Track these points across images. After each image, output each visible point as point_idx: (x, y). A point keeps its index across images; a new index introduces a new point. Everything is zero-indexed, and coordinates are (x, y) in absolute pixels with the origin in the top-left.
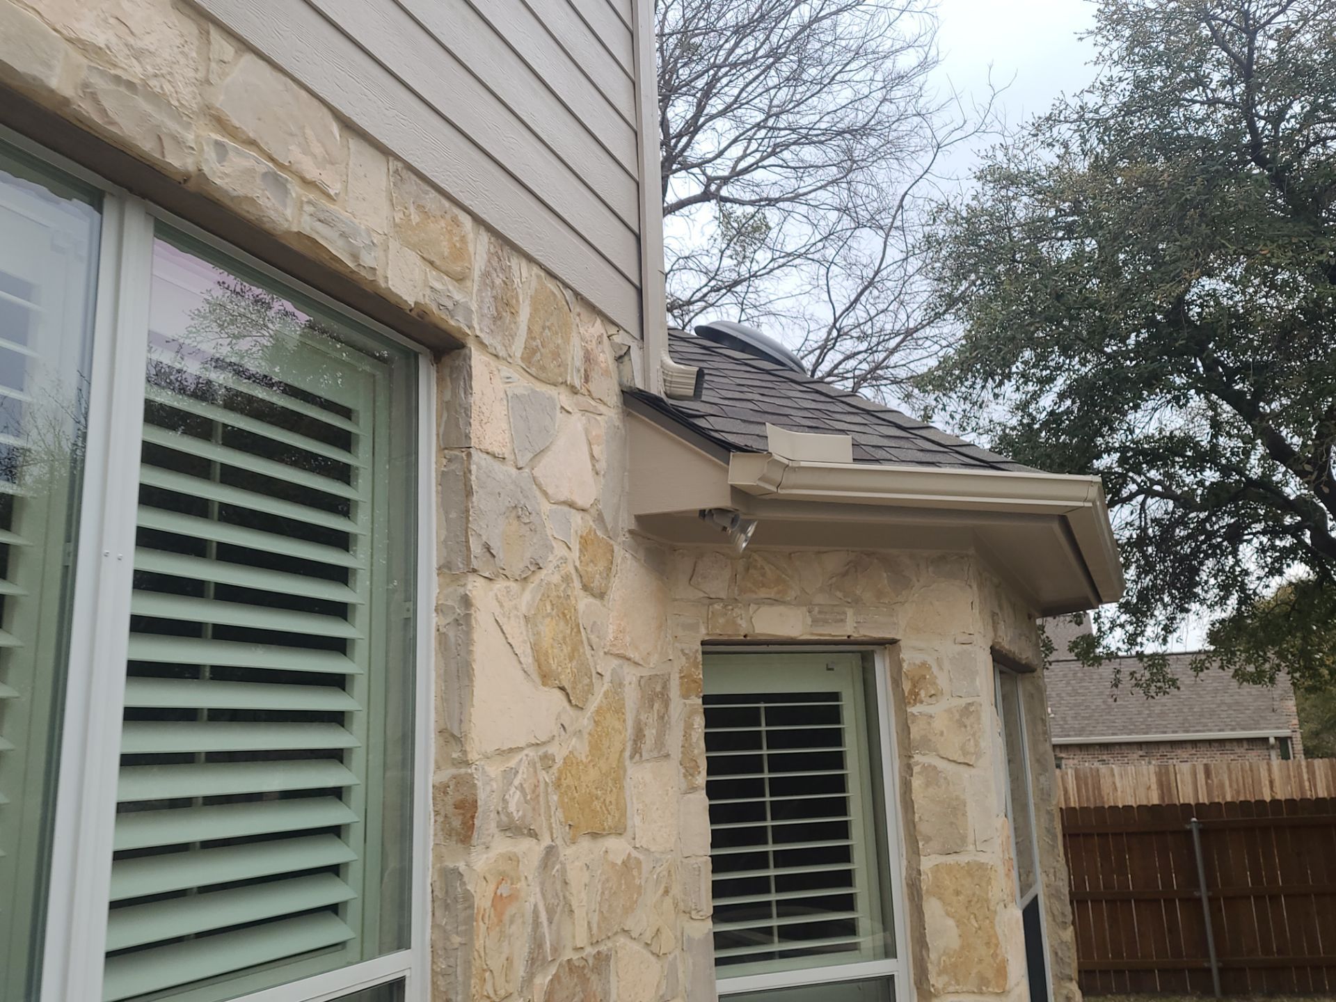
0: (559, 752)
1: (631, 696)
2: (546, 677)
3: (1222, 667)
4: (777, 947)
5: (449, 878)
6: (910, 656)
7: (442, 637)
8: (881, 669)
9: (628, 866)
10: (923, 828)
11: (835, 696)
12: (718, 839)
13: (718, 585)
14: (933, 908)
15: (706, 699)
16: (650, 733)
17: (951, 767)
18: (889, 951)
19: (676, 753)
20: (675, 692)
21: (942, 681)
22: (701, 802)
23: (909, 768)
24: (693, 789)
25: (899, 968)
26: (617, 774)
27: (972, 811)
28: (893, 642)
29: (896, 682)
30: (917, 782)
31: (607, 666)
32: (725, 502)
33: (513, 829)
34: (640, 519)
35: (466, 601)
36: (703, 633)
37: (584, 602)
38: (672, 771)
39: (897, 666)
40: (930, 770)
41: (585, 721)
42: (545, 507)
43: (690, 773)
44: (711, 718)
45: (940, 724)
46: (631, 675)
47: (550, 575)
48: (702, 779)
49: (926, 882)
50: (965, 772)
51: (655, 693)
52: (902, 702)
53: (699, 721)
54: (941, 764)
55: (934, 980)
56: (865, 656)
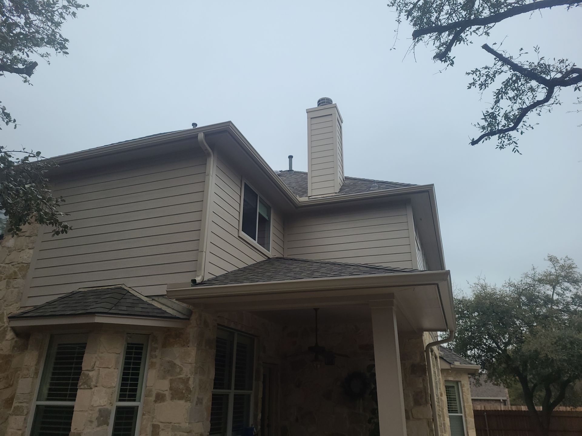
3: (490, 382)
4: (452, 412)
6: (462, 383)
8: (459, 384)
10: (464, 401)
11: (454, 386)
12: (447, 400)
13: (447, 375)
14: (466, 409)
15: (445, 386)
18: (461, 413)
19: (444, 391)
21: (465, 385)
23: (462, 395)
25: (463, 415)
27: (469, 400)
28: (461, 381)
29: (461, 386)
30: (464, 396)
32: (450, 368)
36: (445, 380)
40: (465, 395)
43: (445, 393)
44: (446, 388)
45: (465, 390)
49: (465, 406)
50: (468, 395)
51: (443, 385)
52: (462, 388)
54: (466, 394)
55: (467, 416)
56: (457, 382)
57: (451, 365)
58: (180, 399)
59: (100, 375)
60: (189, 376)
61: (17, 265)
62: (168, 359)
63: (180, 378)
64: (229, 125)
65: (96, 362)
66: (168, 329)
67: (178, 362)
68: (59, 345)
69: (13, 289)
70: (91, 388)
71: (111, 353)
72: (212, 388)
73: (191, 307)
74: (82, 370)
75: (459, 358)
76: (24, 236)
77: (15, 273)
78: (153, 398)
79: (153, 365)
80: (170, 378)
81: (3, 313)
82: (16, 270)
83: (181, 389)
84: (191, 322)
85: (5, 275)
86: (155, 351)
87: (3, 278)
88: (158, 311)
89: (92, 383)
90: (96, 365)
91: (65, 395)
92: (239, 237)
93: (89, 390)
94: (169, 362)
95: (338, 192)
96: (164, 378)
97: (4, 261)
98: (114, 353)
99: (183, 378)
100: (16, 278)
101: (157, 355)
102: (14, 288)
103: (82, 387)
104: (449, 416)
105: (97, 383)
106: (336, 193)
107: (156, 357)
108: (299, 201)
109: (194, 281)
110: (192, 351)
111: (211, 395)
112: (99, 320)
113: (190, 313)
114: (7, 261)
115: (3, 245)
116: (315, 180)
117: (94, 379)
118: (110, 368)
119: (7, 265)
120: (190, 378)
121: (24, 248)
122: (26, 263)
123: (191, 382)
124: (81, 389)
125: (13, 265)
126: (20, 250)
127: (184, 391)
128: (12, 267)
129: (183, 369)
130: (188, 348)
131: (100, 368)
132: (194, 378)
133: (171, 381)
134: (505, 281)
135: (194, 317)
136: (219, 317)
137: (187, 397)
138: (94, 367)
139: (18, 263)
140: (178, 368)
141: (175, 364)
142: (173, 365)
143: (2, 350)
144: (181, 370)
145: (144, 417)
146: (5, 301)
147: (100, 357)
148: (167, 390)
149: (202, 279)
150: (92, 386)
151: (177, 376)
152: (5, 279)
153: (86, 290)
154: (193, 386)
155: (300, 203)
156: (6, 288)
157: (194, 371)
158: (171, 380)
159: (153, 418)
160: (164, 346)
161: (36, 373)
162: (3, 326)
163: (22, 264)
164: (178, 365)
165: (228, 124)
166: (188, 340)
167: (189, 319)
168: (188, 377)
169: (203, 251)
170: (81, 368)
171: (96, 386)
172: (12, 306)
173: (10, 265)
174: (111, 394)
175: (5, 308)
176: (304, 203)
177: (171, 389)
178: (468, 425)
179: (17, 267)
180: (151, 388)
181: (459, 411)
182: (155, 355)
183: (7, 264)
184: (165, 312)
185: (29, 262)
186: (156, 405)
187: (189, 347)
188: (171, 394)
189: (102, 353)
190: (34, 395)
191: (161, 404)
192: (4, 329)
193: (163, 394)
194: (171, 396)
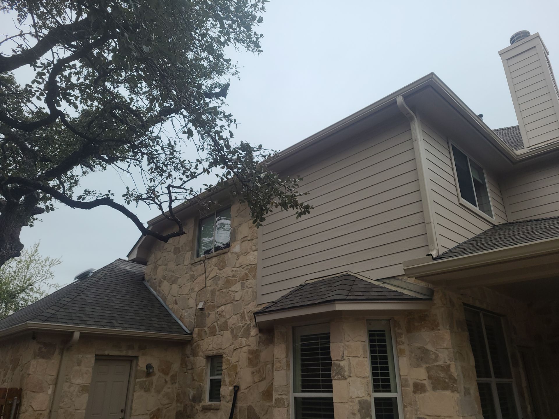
58: (445, 388)
59: (351, 365)
60: (449, 362)
61: (247, 267)
62: (417, 345)
63: (437, 366)
64: (432, 78)
65: (344, 351)
66: (409, 312)
67: (429, 347)
68: (302, 336)
69: (247, 289)
70: (346, 379)
71: (356, 341)
72: (476, 377)
73: (430, 286)
74: (332, 361)
76: (246, 240)
77: (246, 274)
78: (410, 389)
79: (401, 352)
80: (425, 366)
81: (244, 311)
82: (247, 271)
83: (443, 378)
84: (435, 302)
85: (238, 277)
86: (401, 337)
87: (237, 281)
89: (345, 374)
90: (345, 354)
91: (319, 387)
92: (460, 204)
93: (345, 381)
94: (419, 348)
96: (418, 366)
97: (235, 265)
98: (360, 341)
99: (441, 365)
100: (248, 279)
101: (403, 341)
102: (249, 288)
103: (336, 378)
105: (350, 373)
107: (403, 343)
108: (516, 155)
110: (445, 334)
111: (477, 384)
112: (339, 307)
113: (431, 293)
114: (238, 265)
115: (231, 252)
117: (346, 369)
118: (359, 357)
119: (238, 269)
120: (450, 365)
121: (249, 251)
122: (254, 265)
123: (453, 369)
124: (335, 379)
125: (243, 268)
126: (246, 253)
127: (447, 380)
128: (243, 270)
129: (439, 355)
130: (439, 331)
131: (350, 358)
132: (456, 365)
133: (428, 370)
135: (437, 297)
136: (462, 294)
137: (452, 387)
138: (343, 357)
139: (247, 266)
140: (432, 354)
141: (427, 350)
142: (425, 351)
143: (250, 346)
144: (437, 356)
145: (406, 409)
146: (243, 301)
147: (347, 346)
148: (425, 379)
149: (438, 253)
150: (346, 377)
151: (433, 363)
152: (239, 281)
153: (313, 281)
154: (456, 374)
155: (519, 157)
156: (242, 289)
157: (453, 357)
158: (427, 368)
159: (417, 410)
160: (409, 331)
161: (288, 365)
162: (246, 324)
163: (250, 266)
164: (432, 351)
165: (430, 76)
166: (436, 323)
167: (431, 299)
168: (447, 364)
169: (431, 223)
170: (331, 358)
171: (351, 377)
172: (250, 304)
173: (241, 268)
174: (367, 385)
175: (245, 307)
176: (524, 155)
177: (430, 377)
179: (247, 269)
180: (406, 377)
182: (402, 341)
183: (238, 267)
184: (402, 294)
185: (256, 263)
186: (417, 396)
187: (439, 330)
188: (432, 383)
189: (348, 342)
190: (290, 387)
191: (423, 395)
192: (248, 326)
193: (422, 384)
194: (432, 386)
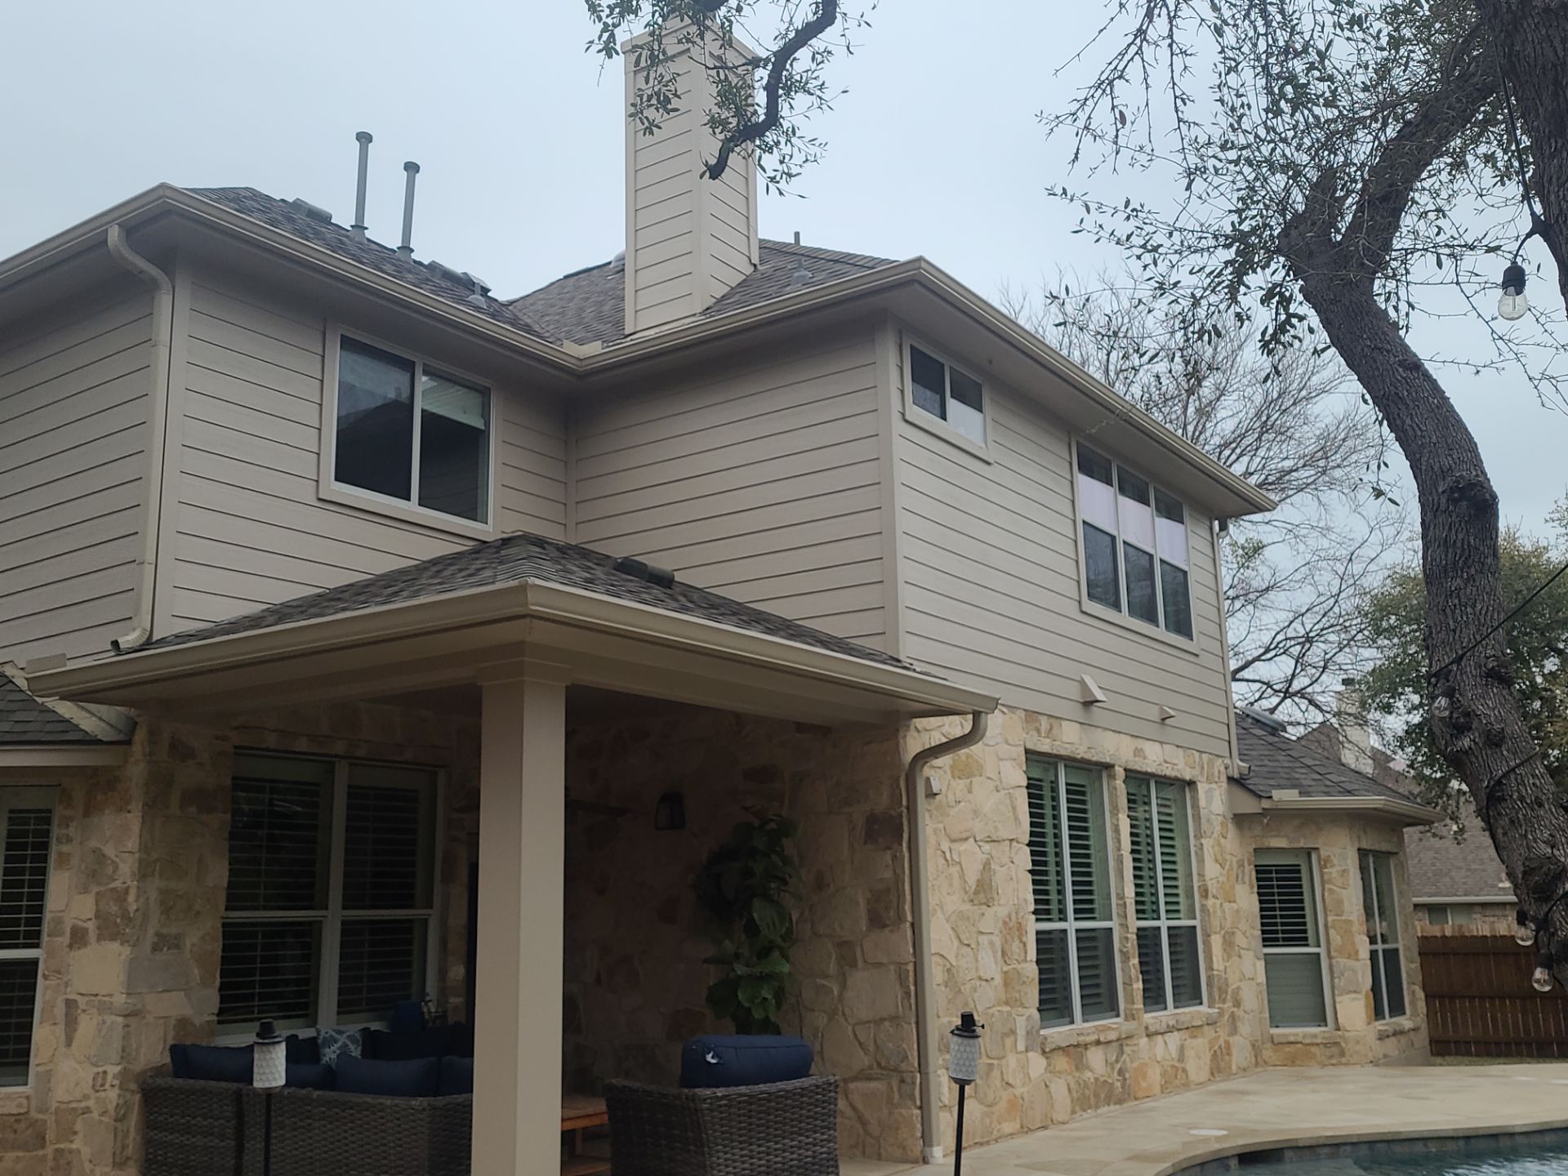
0: (1220, 879)
1: (1235, 865)
2: (1217, 861)
4: (1281, 943)
5: (1203, 906)
6: (1323, 853)
7: (1196, 852)
8: (1314, 856)
9: (1238, 911)
10: (1329, 908)
11: (1299, 865)
12: (1262, 910)
13: (1258, 831)
14: (1332, 932)
15: (1256, 866)
16: (1240, 876)
17: (1338, 890)
18: (1319, 946)
19: (1248, 883)
20: (1246, 864)
21: (1335, 861)
22: (1256, 897)
23: (1323, 890)
24: (1253, 893)
25: (1322, 950)
26: (1233, 887)
27: (1346, 903)
28: (1317, 849)
29: (1319, 862)
30: (1326, 894)
31: (1228, 857)
32: (1261, 811)
33: (1215, 897)
34: (1235, 815)
35: (1202, 844)
36: (1254, 846)
37: (1222, 840)
38: (1247, 887)
39: (1319, 857)
40: (1330, 889)
41: (1225, 872)
42: (1213, 817)
43: (1252, 888)
44: (1257, 872)
45: (1334, 875)
46: (1234, 859)
47: (1215, 835)
48: (1256, 890)
49: (1330, 924)
50: (1344, 891)
51: (1241, 865)
52: (1321, 868)
53: (1254, 873)
54: (1335, 888)
55: (1333, 954)
56: (1308, 852)
57: (1263, 801)
58: (113, 939)
60: (129, 883)
62: (93, 843)
63: (114, 890)
64: (168, 197)
66: (95, 770)
67: (110, 851)
72: (223, 908)
73: (133, 712)
75: (1319, 777)
78: (66, 939)
79: (64, 859)
80: (96, 889)
83: (115, 915)
86: (68, 826)
88: (61, 727)
92: (320, 500)
94: (94, 852)
95: (701, 311)
96: (85, 891)
99: (118, 888)
101: (71, 835)
104: (1265, 954)
106: (694, 315)
107: (69, 840)
108: (578, 359)
109: (115, 644)
110: (134, 820)
111: (220, 925)
113: (133, 725)
116: (646, 277)
120: (129, 887)
123: (131, 898)
127: (119, 920)
129: (119, 866)
130: (128, 815)
132: (138, 888)
133: (98, 898)
134: (1556, 502)
135: (140, 735)
136: (235, 728)
137: (123, 934)
140: (110, 864)
141: (104, 855)
142: (100, 857)
144: (116, 868)
145: (46, 983)
148: (90, 919)
149: (146, 636)
151: (108, 884)
154: (135, 907)
157: (137, 871)
158: (97, 893)
159: (67, 985)
160: (87, 814)
164: (110, 858)
166: (127, 796)
167: (129, 742)
168: (126, 886)
169: (143, 563)
177: (97, 916)
178: (1336, 981)
180: (61, 914)
181: (1310, 941)
182: (68, 835)
186: (72, 954)
187: (129, 812)
188: (99, 928)
191: (82, 951)
193: (83, 928)
194: (97, 932)
